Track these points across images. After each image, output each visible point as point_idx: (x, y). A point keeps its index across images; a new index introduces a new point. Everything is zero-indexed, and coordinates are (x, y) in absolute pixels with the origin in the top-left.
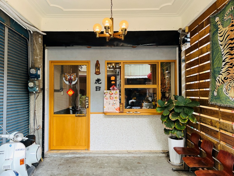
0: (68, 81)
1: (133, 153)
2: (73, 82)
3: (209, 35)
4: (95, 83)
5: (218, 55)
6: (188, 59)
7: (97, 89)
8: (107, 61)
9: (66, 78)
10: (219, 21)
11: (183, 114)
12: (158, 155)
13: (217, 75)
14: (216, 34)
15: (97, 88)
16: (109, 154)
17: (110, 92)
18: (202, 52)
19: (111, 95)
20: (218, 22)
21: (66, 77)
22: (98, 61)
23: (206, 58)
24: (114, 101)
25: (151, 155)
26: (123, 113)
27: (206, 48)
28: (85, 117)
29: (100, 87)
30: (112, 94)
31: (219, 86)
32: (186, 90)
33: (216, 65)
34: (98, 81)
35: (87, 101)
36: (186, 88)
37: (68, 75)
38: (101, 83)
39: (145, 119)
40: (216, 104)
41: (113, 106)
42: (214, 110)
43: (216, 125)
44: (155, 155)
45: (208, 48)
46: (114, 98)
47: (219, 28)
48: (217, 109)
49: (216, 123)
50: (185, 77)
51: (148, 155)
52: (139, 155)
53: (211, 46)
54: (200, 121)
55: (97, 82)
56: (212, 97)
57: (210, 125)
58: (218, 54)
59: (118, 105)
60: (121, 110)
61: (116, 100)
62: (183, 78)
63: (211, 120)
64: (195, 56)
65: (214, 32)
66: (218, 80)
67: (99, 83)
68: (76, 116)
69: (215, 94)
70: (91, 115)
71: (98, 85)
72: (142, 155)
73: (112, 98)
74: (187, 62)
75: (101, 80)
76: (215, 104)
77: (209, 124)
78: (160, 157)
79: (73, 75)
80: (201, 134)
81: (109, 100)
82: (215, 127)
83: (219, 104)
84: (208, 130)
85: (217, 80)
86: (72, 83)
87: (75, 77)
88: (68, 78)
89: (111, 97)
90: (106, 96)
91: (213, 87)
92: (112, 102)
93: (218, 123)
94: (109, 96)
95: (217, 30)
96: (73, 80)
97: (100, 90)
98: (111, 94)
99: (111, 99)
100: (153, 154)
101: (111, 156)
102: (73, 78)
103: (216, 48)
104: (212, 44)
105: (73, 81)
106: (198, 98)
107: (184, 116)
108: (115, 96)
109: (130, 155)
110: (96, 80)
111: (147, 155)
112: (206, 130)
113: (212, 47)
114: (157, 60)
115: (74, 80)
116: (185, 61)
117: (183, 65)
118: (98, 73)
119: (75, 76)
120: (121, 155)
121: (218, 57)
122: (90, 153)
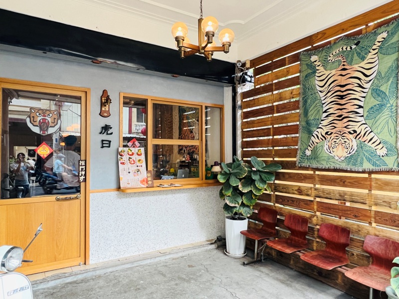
0: (37, 126)
1: (170, 254)
2: (50, 129)
3: (298, 77)
4: (100, 133)
5: (315, 104)
6: (248, 105)
7: (104, 145)
8: (124, 93)
9: (32, 119)
10: (318, 61)
11: (260, 182)
12: (206, 248)
13: (315, 129)
14: (311, 76)
15: (104, 142)
16: (132, 262)
17: (129, 151)
18: (280, 98)
19: (131, 157)
20: (315, 61)
21: (33, 117)
22: (105, 92)
23: (289, 106)
24: (137, 166)
25: (197, 251)
26: (153, 187)
27: (290, 92)
28: (77, 200)
29: (110, 142)
30: (133, 154)
31: (317, 143)
32: (242, 148)
33: (313, 117)
34: (106, 129)
35: (82, 169)
36: (242, 146)
37: (38, 114)
38: (111, 134)
39: (184, 194)
40: (309, 166)
41: (134, 175)
42: (305, 174)
43: (309, 193)
44: (202, 249)
45: (293, 94)
46: (137, 161)
47: (318, 70)
48: (312, 172)
49: (310, 191)
50: (241, 130)
51: (193, 251)
52: (180, 254)
53: (301, 91)
54: (275, 190)
55: (103, 131)
56: (301, 158)
57: (296, 194)
58: (316, 102)
59: (144, 174)
60: (150, 183)
61: (140, 165)
62: (239, 132)
63: (300, 187)
64: (265, 103)
65: (309, 73)
66: (316, 135)
67: (107, 134)
68: (58, 200)
69: (308, 153)
70: (91, 194)
71: (105, 137)
72: (184, 254)
73: (133, 162)
74: (245, 110)
75: (111, 128)
76: (307, 166)
77: (294, 193)
78: (210, 250)
79: (51, 115)
80: (277, 208)
81: (128, 165)
82: (308, 195)
83: (314, 166)
84: (292, 201)
85: (314, 134)
86: (47, 130)
87: (55, 119)
88: (39, 119)
89: (130, 159)
90: (122, 158)
91: (304, 145)
92: (133, 168)
93: (313, 189)
94: (128, 159)
95: (315, 72)
96: (51, 124)
97: (109, 147)
98: (130, 155)
99: (131, 163)
100: (200, 249)
101: (136, 265)
102: (50, 120)
103: (312, 95)
104: (304, 89)
105: (51, 127)
106: (272, 159)
107: (261, 184)
108: (139, 158)
109: (168, 257)
110: (102, 127)
111: (191, 252)
112: (288, 201)
113: (304, 93)
114: (200, 103)
115: (53, 125)
116: (241, 107)
117: (239, 113)
118: (106, 114)
119: (56, 117)
120: (153, 261)
121: (315, 106)
122: (95, 269)
